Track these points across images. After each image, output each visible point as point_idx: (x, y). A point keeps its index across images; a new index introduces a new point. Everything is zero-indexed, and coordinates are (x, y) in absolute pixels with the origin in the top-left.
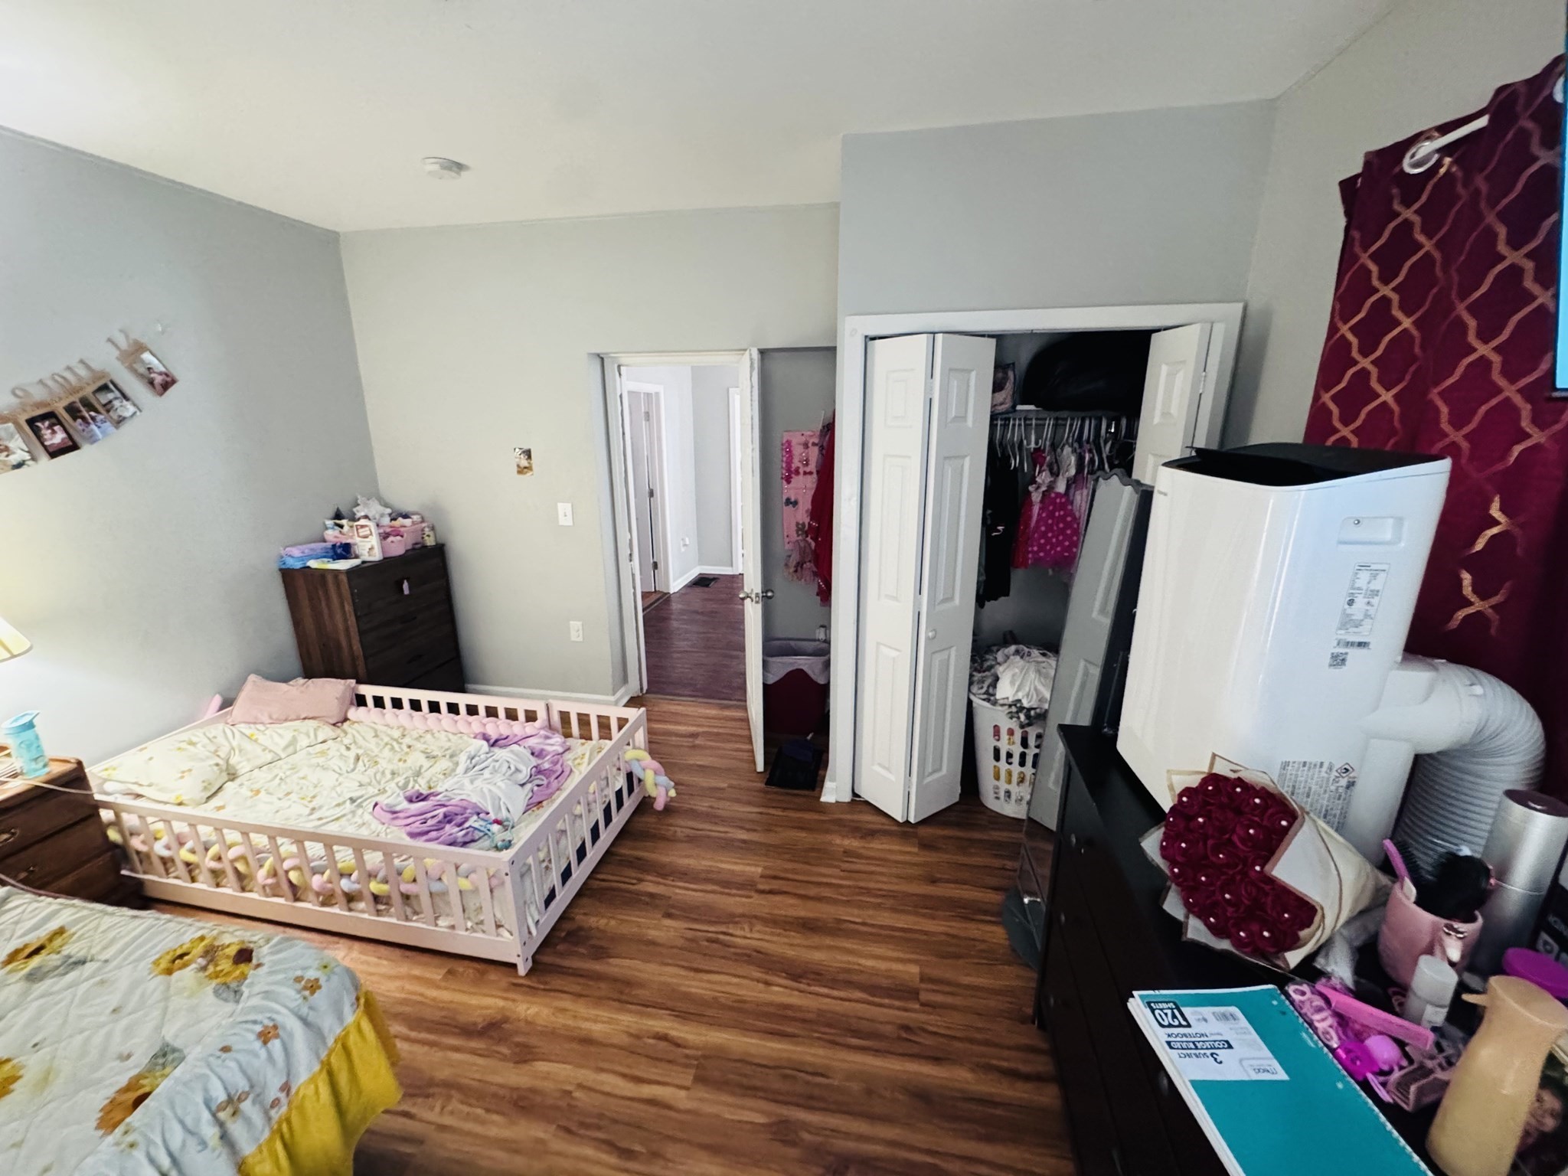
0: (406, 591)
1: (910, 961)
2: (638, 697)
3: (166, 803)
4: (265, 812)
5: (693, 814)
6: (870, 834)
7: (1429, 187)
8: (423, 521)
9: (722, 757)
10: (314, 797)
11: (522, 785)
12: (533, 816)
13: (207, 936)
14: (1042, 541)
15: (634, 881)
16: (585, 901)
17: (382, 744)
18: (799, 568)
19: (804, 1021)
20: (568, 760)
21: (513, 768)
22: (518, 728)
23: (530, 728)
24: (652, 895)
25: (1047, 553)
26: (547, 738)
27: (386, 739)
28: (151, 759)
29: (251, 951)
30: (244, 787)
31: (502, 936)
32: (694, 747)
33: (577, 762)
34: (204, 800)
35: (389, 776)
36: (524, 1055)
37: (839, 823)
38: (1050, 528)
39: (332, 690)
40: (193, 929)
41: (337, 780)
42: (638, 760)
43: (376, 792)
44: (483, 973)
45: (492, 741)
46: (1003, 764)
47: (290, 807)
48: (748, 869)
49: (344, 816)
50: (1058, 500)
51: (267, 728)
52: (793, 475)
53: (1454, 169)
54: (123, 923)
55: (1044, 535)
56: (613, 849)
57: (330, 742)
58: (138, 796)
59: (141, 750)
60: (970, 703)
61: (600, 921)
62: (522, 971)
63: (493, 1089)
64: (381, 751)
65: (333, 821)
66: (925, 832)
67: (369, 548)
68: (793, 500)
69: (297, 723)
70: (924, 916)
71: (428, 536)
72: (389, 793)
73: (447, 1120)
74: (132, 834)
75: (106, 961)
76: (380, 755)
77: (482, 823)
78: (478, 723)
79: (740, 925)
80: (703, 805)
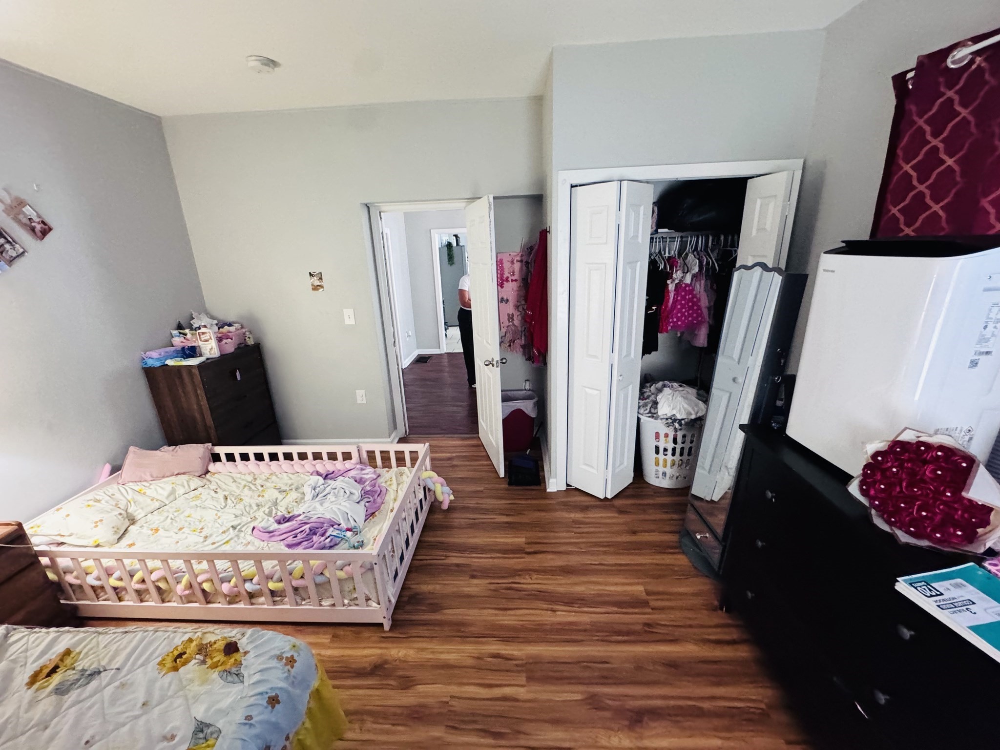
0: (239, 378)
1: (638, 584)
2: (405, 437)
3: (86, 547)
4: (166, 543)
5: (466, 509)
6: (585, 509)
7: (965, 75)
8: (242, 327)
9: (475, 471)
10: (202, 528)
11: (358, 503)
12: (371, 523)
13: (194, 638)
14: (679, 315)
15: (443, 558)
16: (413, 575)
17: (241, 486)
18: (512, 344)
19: (585, 631)
20: (382, 483)
21: (348, 493)
22: (339, 465)
23: (348, 464)
24: (458, 565)
25: (683, 322)
26: (362, 469)
27: (243, 483)
28: (68, 515)
29: (236, 643)
30: (145, 528)
31: (371, 606)
32: (453, 466)
33: (388, 483)
34: (116, 541)
35: (255, 508)
36: (407, 683)
37: (565, 504)
38: (683, 306)
39: (195, 452)
40: (179, 635)
41: (216, 515)
42: (430, 478)
43: (250, 520)
44: (358, 633)
45: (324, 475)
46: (661, 456)
47: (186, 538)
48: (516, 540)
49: (231, 539)
50: (687, 289)
51: (151, 484)
52: (505, 283)
53: (983, 65)
54: (117, 639)
55: (680, 311)
56: (422, 539)
57: (200, 489)
58: (62, 543)
59: (58, 510)
60: (639, 419)
61: (427, 586)
62: (387, 627)
63: (393, 710)
64: (242, 491)
65: (225, 543)
66: (618, 502)
67: (210, 349)
68: (505, 298)
69: (173, 478)
70: (636, 554)
71: (249, 338)
72: (260, 519)
73: (367, 736)
74: (65, 573)
75: (118, 669)
76: (242, 494)
77: (338, 532)
78: (309, 464)
79: (523, 577)
80: (472, 503)
